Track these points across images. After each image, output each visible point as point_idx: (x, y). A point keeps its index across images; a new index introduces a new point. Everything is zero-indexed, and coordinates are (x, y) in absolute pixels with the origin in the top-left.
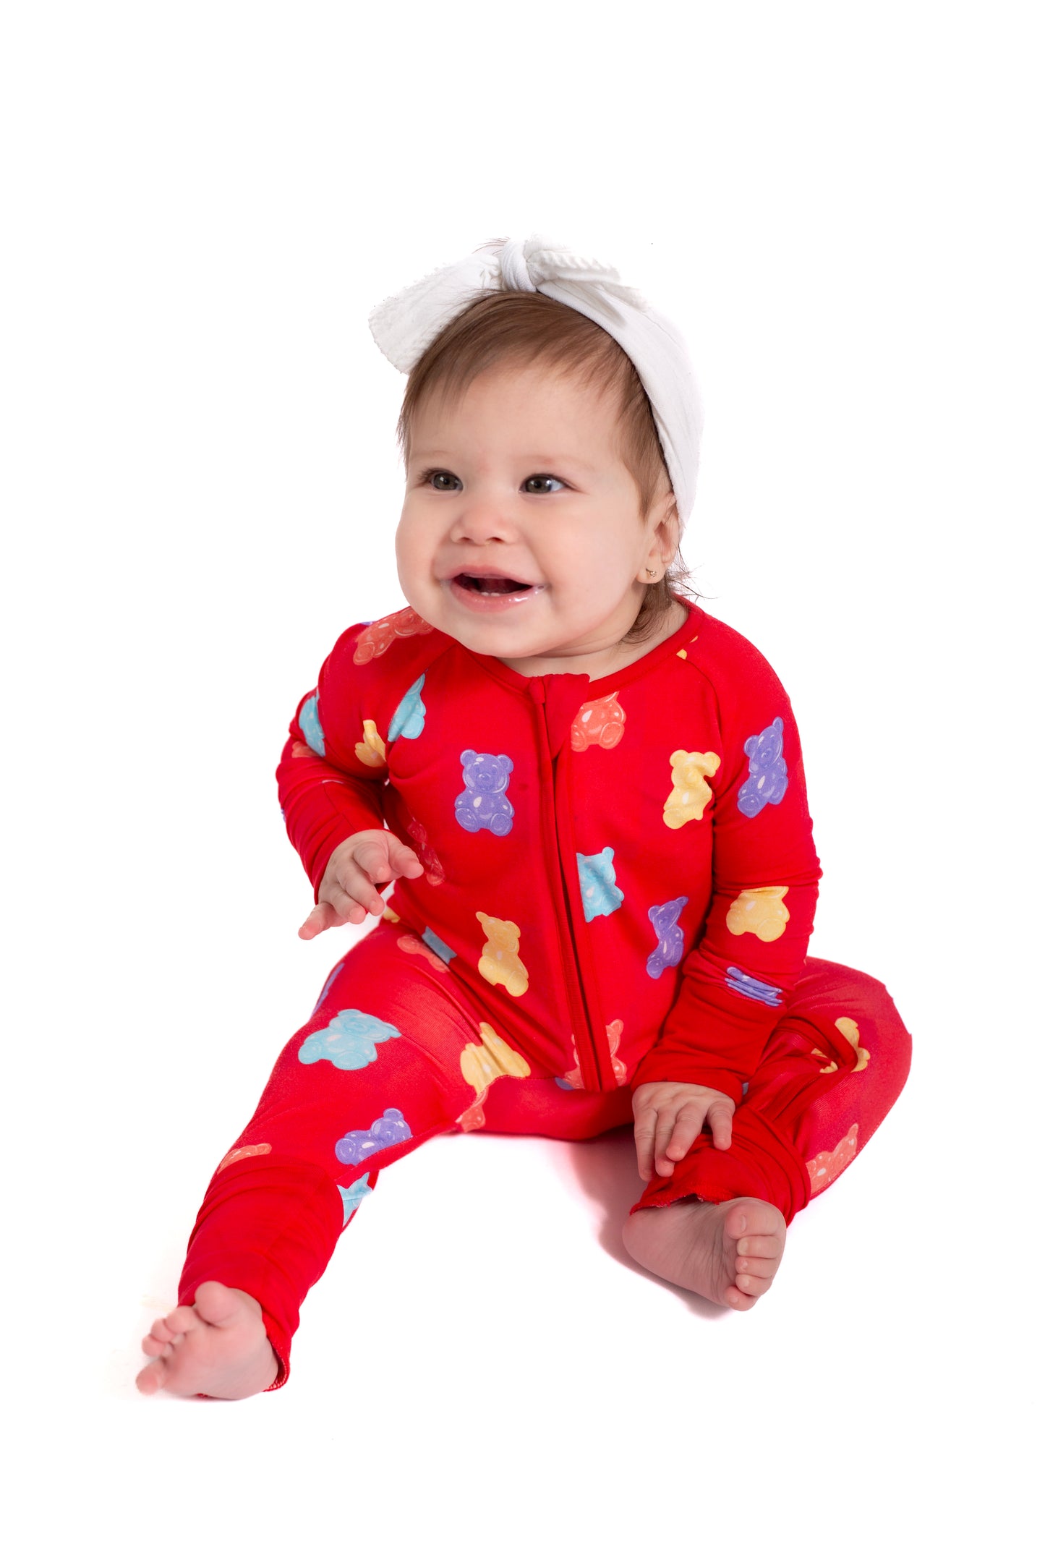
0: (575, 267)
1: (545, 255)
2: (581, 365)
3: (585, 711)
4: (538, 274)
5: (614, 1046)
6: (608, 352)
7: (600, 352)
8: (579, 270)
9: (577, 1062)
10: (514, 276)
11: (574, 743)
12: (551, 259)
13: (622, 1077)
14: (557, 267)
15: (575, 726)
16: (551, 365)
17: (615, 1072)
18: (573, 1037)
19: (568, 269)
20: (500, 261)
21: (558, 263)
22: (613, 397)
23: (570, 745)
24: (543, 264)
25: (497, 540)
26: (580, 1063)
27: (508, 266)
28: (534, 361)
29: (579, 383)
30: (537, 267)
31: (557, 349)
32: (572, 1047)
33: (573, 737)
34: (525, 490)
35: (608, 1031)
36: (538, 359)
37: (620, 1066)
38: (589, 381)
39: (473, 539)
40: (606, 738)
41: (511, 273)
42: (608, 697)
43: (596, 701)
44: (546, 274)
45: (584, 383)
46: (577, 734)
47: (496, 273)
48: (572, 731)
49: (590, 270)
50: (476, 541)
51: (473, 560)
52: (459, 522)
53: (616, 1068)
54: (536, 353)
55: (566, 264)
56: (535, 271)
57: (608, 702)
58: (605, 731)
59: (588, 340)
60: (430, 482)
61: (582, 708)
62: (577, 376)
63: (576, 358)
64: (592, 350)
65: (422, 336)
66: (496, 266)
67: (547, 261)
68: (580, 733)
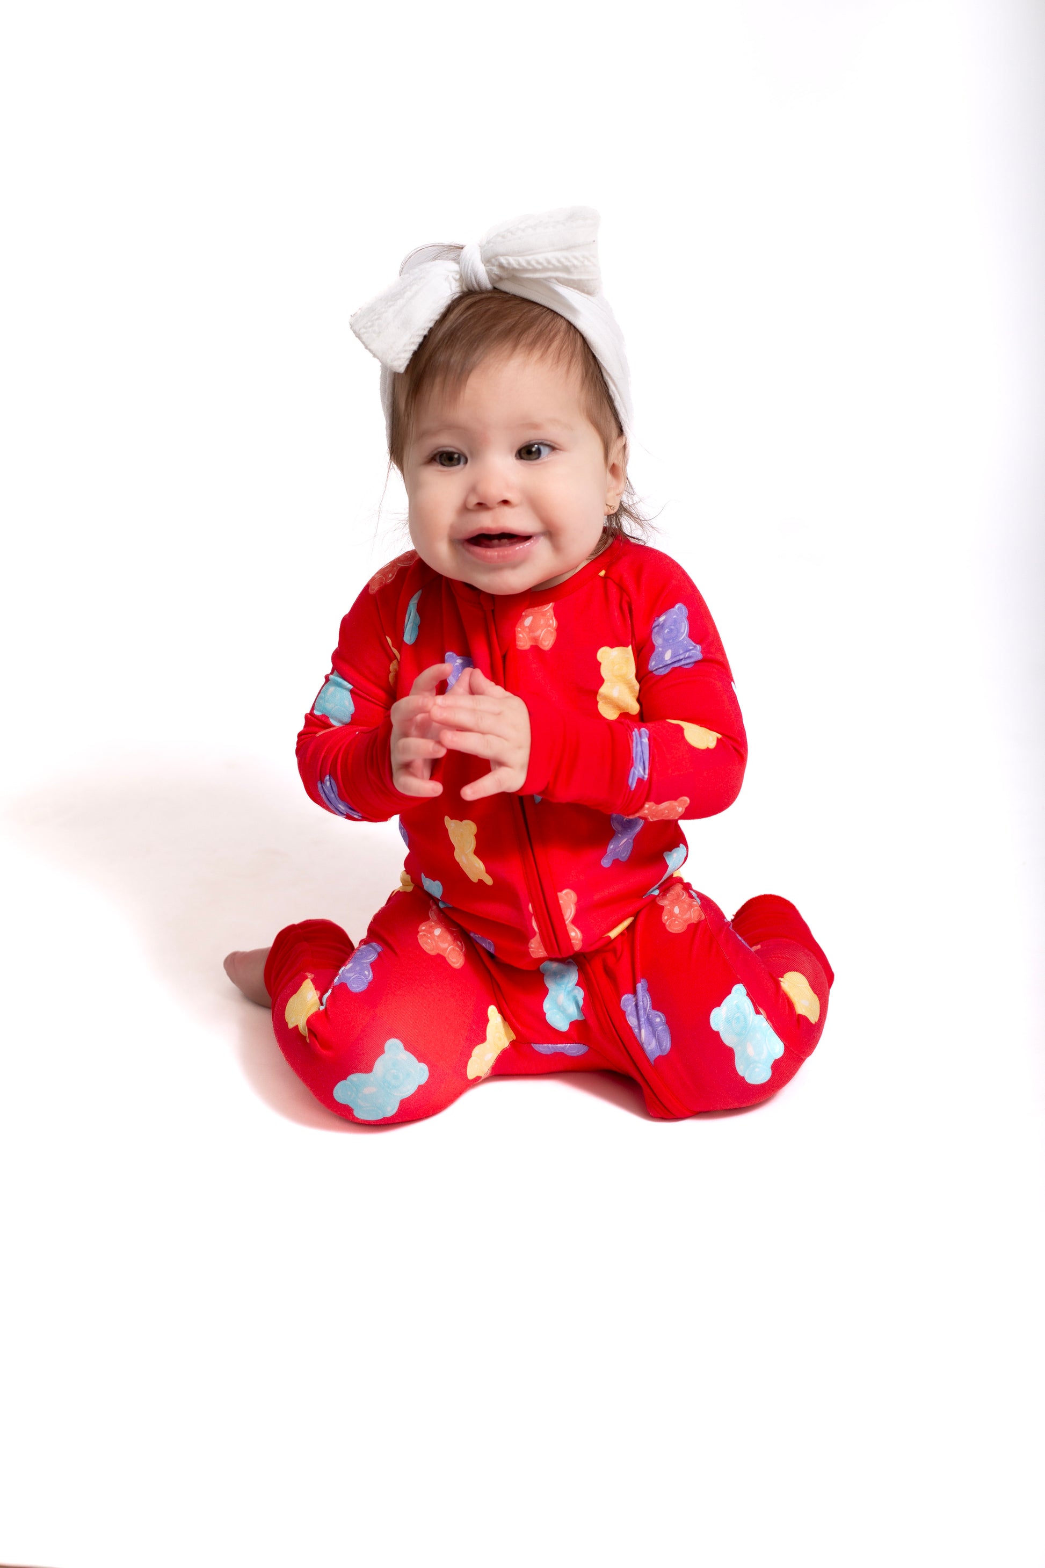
0: (530, 268)
1: (503, 260)
2: (550, 350)
3: (527, 616)
4: (497, 275)
5: (569, 912)
6: (566, 334)
7: (562, 334)
8: (535, 270)
9: (536, 929)
10: (476, 279)
11: (518, 643)
12: (509, 264)
13: (577, 942)
14: (514, 269)
15: (519, 629)
16: (529, 354)
17: (571, 937)
18: (530, 906)
19: (525, 270)
20: (460, 268)
21: (516, 266)
22: (577, 371)
23: (515, 645)
24: (501, 266)
25: (505, 502)
26: (539, 930)
27: (469, 272)
28: (515, 352)
29: (552, 365)
30: (496, 270)
31: (530, 340)
32: (531, 915)
33: (517, 639)
34: (519, 457)
35: (560, 899)
36: (519, 350)
37: (576, 933)
38: (558, 362)
39: (487, 503)
40: (544, 640)
41: (473, 277)
42: (545, 606)
43: (536, 609)
44: (504, 274)
45: (555, 363)
46: (521, 635)
47: (458, 277)
48: (516, 632)
49: (545, 269)
50: (489, 505)
51: (488, 522)
52: (473, 489)
53: (572, 934)
54: (515, 347)
55: (523, 266)
56: (495, 274)
57: (546, 611)
58: (544, 634)
59: (550, 327)
60: (435, 460)
61: (523, 614)
62: (549, 360)
63: (546, 344)
64: (555, 336)
65: (410, 339)
66: (457, 272)
67: (506, 265)
68: (523, 635)
